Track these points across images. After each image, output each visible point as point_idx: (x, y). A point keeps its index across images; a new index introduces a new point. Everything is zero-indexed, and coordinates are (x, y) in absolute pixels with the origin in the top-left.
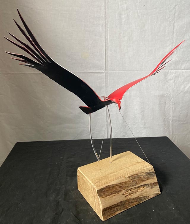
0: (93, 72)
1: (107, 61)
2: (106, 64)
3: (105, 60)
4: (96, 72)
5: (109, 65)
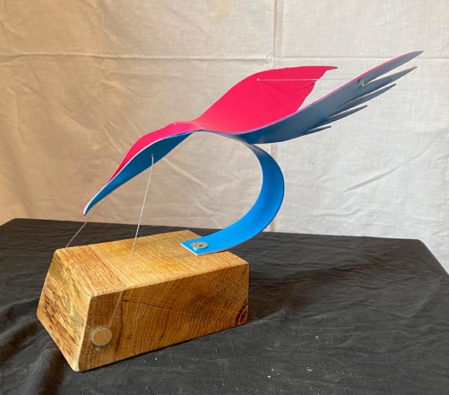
0: (239, 58)
1: (277, 29)
2: (275, 37)
3: (273, 25)
4: (247, 58)
5: (283, 40)
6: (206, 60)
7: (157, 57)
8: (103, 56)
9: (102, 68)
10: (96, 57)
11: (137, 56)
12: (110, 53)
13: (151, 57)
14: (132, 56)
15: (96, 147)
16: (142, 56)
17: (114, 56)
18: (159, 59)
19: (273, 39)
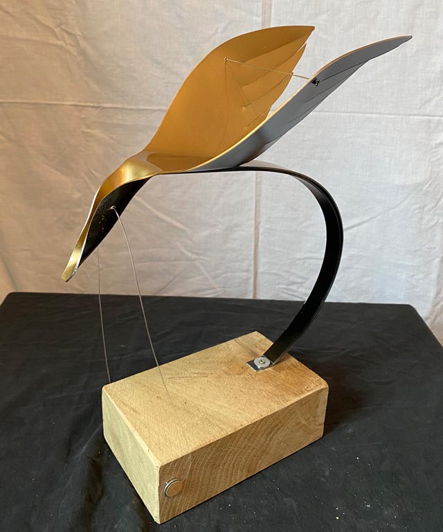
7: (142, 107)
8: (83, 104)
9: (83, 116)
10: (76, 106)
11: (120, 106)
12: (91, 102)
13: (134, 107)
14: (115, 106)
15: (77, 195)
16: (126, 106)
17: (96, 105)
18: (143, 110)
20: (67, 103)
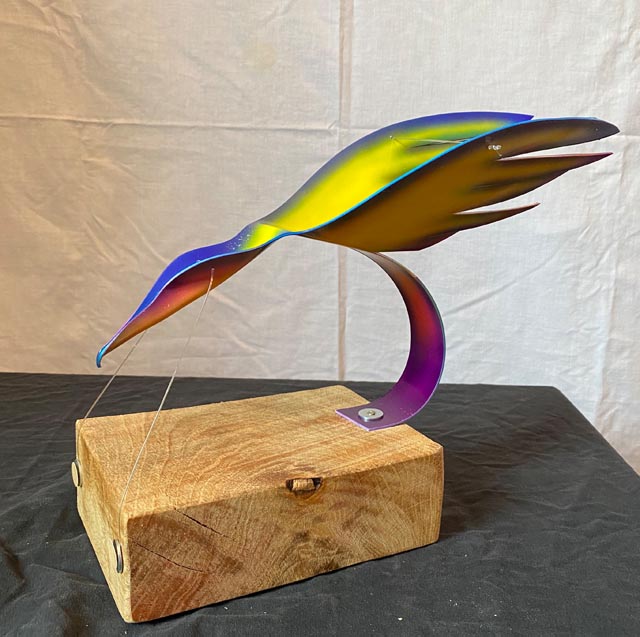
0: (289, 127)
1: (344, 85)
2: (341, 98)
3: (337, 81)
4: (301, 127)
5: (353, 102)
6: (241, 129)
7: (169, 123)
8: (85, 120)
9: (85, 138)
10: (74, 122)
11: (137, 122)
12: (97, 117)
13: (159, 123)
14: (130, 122)
15: (76, 256)
16: (145, 122)
17: (102, 121)
18: (172, 127)
19: (338, 101)
20: (61, 118)
